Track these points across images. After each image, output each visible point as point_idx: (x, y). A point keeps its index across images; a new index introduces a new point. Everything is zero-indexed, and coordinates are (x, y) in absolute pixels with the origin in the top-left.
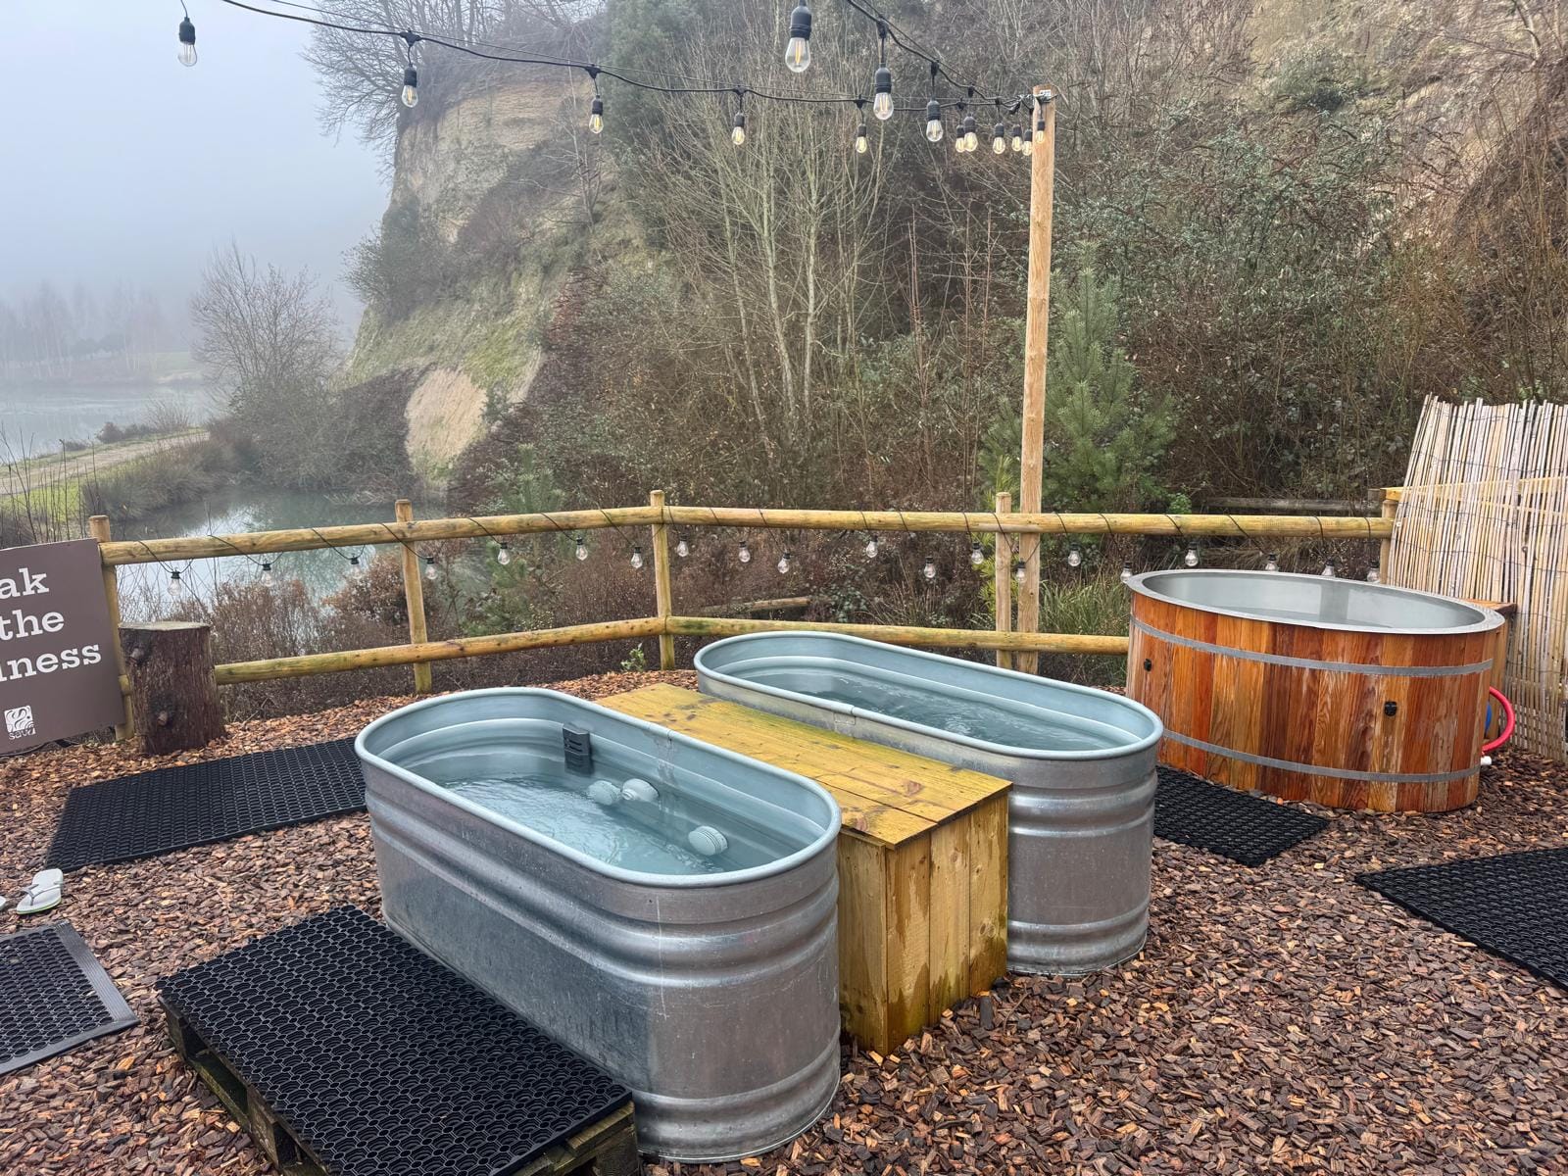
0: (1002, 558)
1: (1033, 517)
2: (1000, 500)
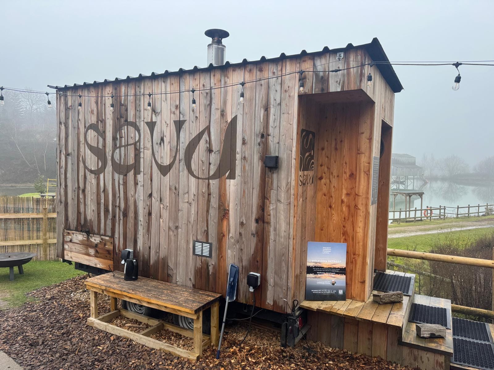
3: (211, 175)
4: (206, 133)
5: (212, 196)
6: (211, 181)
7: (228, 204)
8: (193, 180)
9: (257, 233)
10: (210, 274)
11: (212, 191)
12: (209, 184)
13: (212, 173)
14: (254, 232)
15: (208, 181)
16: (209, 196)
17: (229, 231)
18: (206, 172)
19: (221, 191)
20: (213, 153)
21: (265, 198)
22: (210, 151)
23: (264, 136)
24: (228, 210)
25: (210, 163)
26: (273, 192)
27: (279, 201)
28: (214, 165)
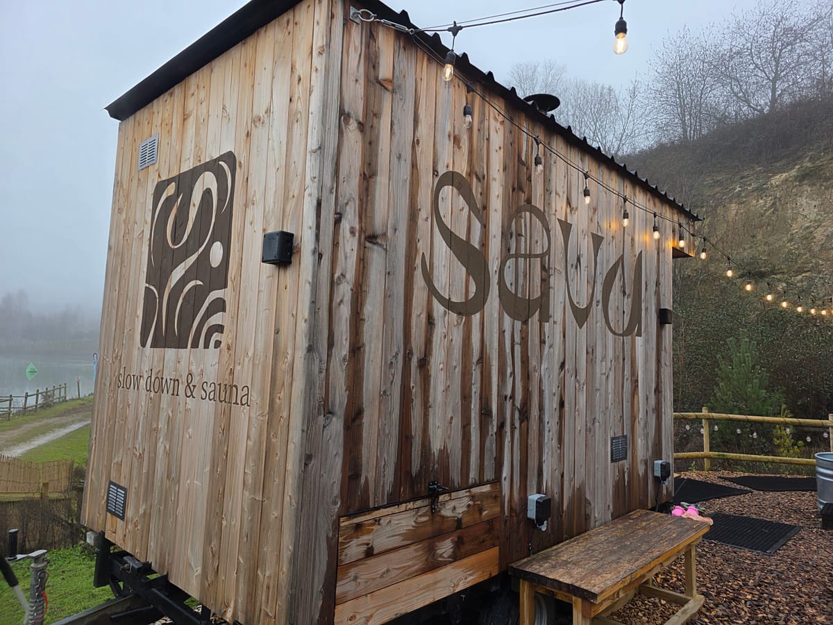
3: (625, 329)
4: (620, 265)
6: (625, 338)
7: (637, 371)
9: (656, 407)
10: (626, 484)
11: (626, 353)
12: (623, 343)
13: (626, 326)
14: (654, 407)
15: (623, 339)
16: (624, 361)
17: (639, 410)
18: (621, 323)
20: (626, 296)
21: (658, 361)
22: (624, 293)
23: (658, 284)
24: (637, 381)
25: (624, 312)
26: (663, 353)
27: (666, 364)
28: (627, 315)
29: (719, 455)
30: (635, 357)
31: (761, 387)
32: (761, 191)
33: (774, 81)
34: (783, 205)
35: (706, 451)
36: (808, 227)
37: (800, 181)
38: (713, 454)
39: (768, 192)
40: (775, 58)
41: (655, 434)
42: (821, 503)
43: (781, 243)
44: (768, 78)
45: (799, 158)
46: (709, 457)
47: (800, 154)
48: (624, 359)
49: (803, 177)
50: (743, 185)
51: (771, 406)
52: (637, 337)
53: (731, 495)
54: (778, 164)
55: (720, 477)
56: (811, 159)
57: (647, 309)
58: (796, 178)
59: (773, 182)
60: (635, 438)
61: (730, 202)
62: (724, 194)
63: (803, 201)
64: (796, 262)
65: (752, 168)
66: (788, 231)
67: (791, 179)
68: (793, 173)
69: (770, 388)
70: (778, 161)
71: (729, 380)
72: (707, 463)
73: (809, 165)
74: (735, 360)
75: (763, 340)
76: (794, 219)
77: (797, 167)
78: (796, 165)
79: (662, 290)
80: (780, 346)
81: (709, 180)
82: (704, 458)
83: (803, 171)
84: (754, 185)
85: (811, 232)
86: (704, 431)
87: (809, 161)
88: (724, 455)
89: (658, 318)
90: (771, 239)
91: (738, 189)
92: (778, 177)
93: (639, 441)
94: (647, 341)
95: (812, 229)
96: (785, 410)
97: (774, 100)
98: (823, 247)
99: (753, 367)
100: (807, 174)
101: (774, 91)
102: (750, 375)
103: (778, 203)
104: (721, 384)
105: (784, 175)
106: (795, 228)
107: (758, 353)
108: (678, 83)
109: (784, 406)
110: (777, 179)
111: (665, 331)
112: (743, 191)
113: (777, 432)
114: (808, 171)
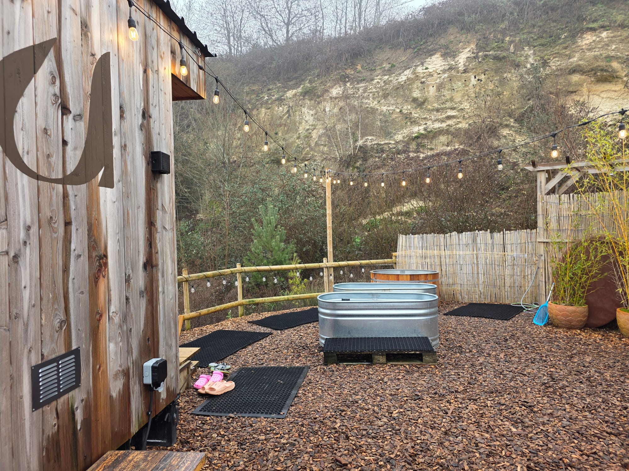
0: (325, 274)
1: (332, 263)
2: (325, 260)
3: (68, 173)
4: (51, 54)
5: (73, 227)
6: (69, 187)
7: (105, 241)
8: (23, 180)
9: (146, 289)
10: (79, 428)
11: (73, 213)
12: (65, 196)
13: (71, 167)
14: (143, 289)
15: (65, 189)
16: (68, 227)
17: (110, 300)
18: (56, 160)
19: (91, 214)
20: (71, 117)
21: (151, 224)
22: (65, 110)
23: (146, 115)
24: (106, 256)
25: (65, 143)
26: (159, 214)
27: (164, 228)
28: (75, 149)
29: (250, 302)
30: (98, 220)
31: (281, 241)
32: (280, 100)
33: (288, 25)
34: (294, 112)
35: (240, 300)
36: (308, 130)
37: (304, 96)
38: (246, 301)
39: (285, 102)
40: (288, 7)
41: (146, 325)
42: (323, 338)
43: (292, 140)
44: (284, 22)
45: (303, 80)
46: (241, 305)
47: (303, 78)
48: (68, 224)
49: (305, 93)
50: (270, 95)
51: (287, 254)
52: (102, 189)
53: (255, 342)
54: (290, 83)
55: (249, 322)
56: (310, 82)
57: (124, 147)
58: (301, 93)
59: (288, 95)
60: (102, 346)
61: (261, 107)
62: (257, 100)
63: (305, 110)
64: (302, 153)
65: (275, 83)
66: (297, 131)
67: (298, 94)
68: (300, 90)
69: (287, 241)
70: (290, 81)
71: (260, 238)
72: (240, 310)
73: (308, 85)
74: (265, 222)
75: (282, 206)
76: (300, 123)
77: (302, 86)
78: (301, 84)
79: (155, 126)
80: (292, 211)
81: (246, 89)
82: (238, 306)
83: (305, 89)
84: (276, 96)
85: (310, 133)
86: (238, 284)
87: (309, 83)
88: (253, 301)
89: (148, 164)
90: (287, 136)
91: (266, 98)
92: (290, 92)
93: (112, 347)
94: (126, 195)
95: (310, 131)
96: (296, 257)
97: (288, 39)
98: (317, 144)
99: (276, 227)
100: (308, 92)
101: (288, 32)
102: (274, 232)
103: (291, 111)
104: (255, 241)
105: (294, 91)
106: (301, 129)
107: (279, 216)
108: (225, 10)
109: (295, 254)
110: (290, 94)
111: (162, 183)
112: (270, 99)
113: (291, 274)
114: (308, 89)
